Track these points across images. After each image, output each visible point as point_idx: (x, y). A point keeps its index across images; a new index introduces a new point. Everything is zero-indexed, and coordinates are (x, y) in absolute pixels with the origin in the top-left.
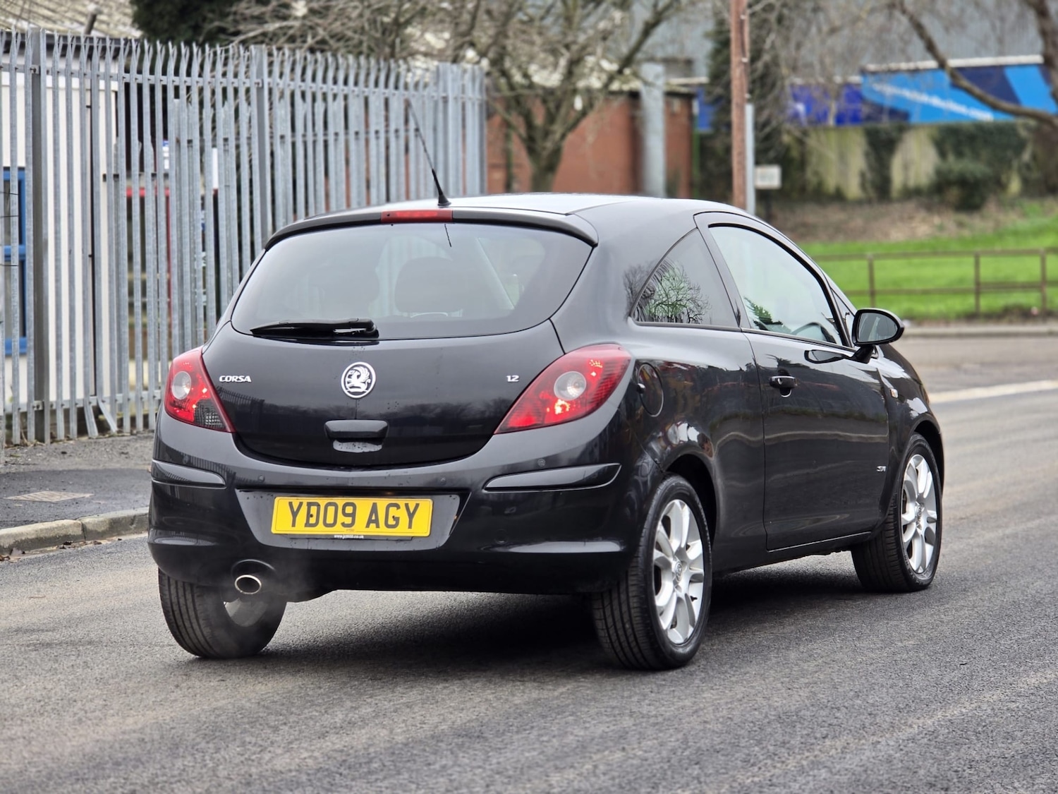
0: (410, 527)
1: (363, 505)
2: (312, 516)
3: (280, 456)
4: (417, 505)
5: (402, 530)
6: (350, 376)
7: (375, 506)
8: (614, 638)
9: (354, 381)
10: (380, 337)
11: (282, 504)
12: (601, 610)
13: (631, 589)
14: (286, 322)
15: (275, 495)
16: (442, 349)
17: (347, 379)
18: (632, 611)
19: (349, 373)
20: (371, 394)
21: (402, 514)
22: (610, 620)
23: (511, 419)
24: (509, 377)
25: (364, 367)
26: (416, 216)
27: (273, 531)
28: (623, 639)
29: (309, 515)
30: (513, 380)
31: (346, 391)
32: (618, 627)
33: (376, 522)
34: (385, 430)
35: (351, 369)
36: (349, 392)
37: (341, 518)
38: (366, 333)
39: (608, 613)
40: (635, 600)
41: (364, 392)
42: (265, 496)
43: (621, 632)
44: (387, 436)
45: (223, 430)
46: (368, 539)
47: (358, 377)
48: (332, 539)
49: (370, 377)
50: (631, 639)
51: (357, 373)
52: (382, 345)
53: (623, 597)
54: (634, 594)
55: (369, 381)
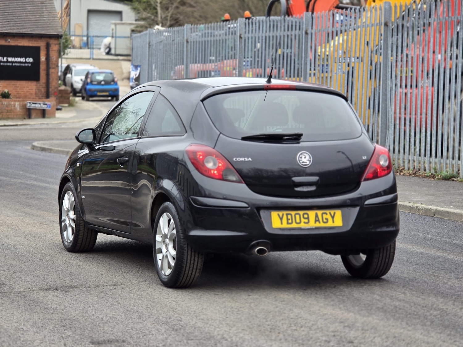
1: (312, 214)
2: (289, 219)
5: (330, 224)
6: (301, 158)
9: (303, 159)
11: (275, 215)
15: (270, 211)
17: (300, 159)
19: (301, 156)
29: (288, 219)
31: (300, 164)
33: (319, 221)
34: (318, 181)
35: (301, 154)
36: (302, 165)
37: (303, 220)
46: (317, 228)
47: (305, 158)
48: (300, 229)
49: (310, 158)
55: (310, 159)
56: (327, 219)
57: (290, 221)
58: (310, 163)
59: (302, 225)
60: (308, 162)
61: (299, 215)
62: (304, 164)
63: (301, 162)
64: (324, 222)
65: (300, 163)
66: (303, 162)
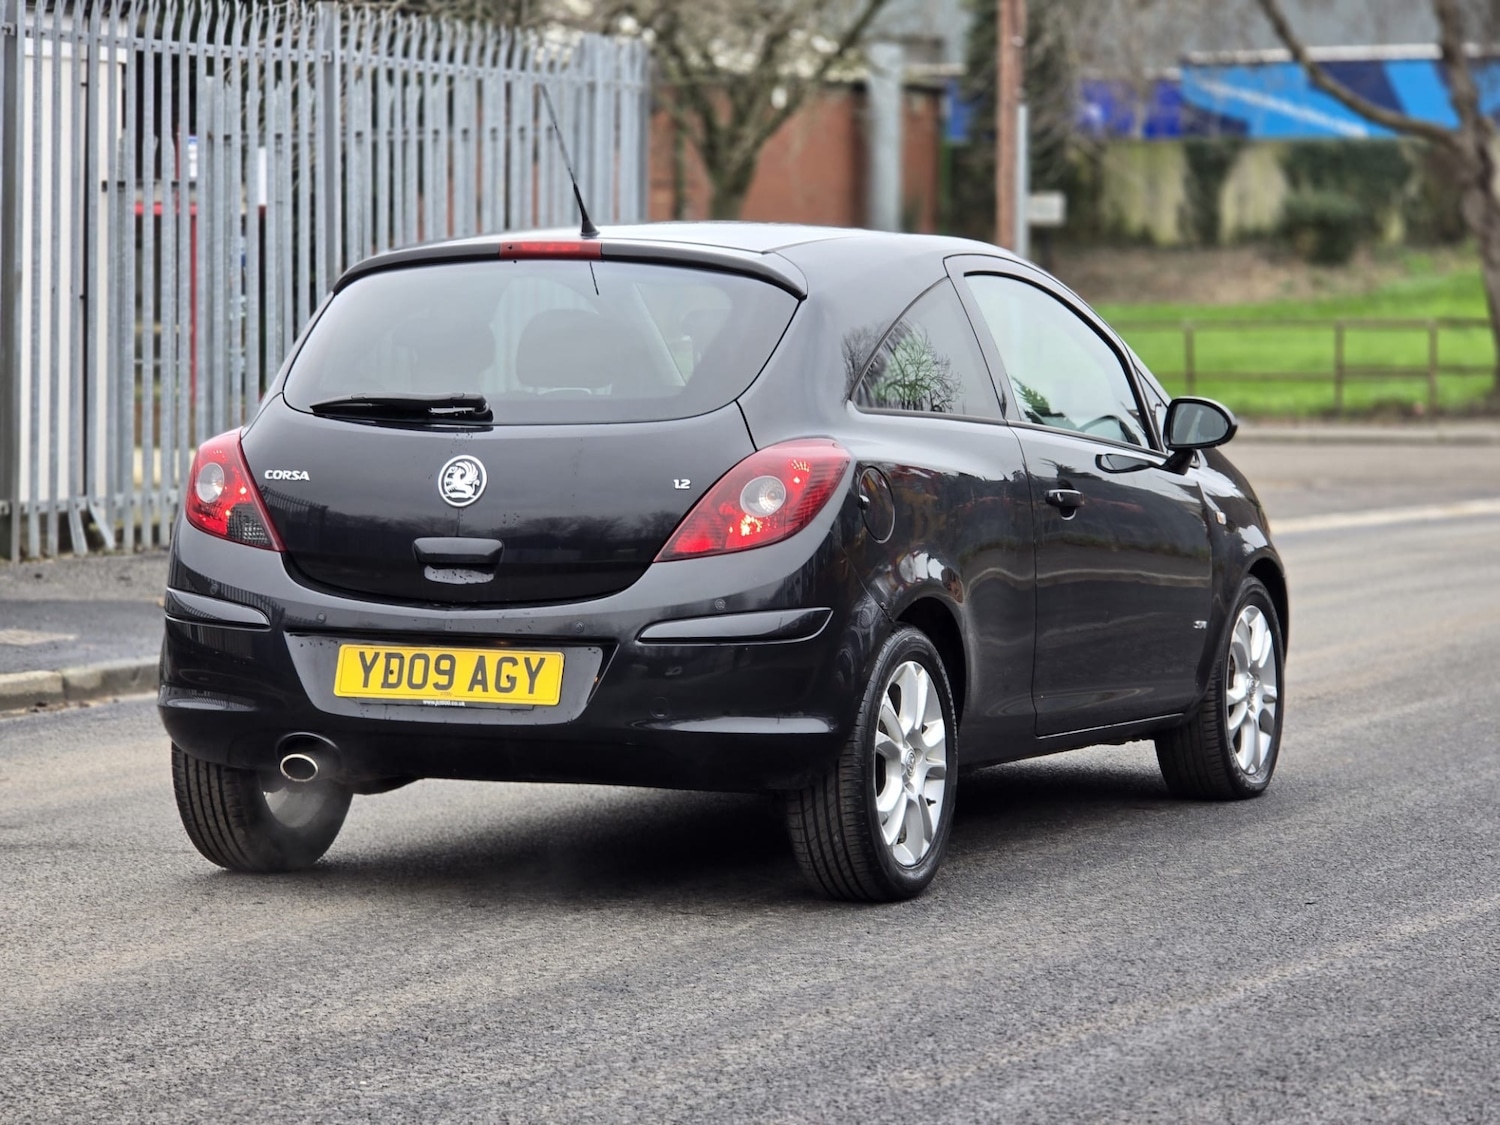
0: (531, 691)
2: (392, 672)
3: (347, 586)
4: (542, 661)
5: (520, 696)
6: (450, 476)
7: (481, 660)
8: (817, 854)
9: (457, 482)
10: (494, 421)
12: (800, 816)
13: (843, 786)
14: (360, 396)
15: (339, 641)
16: (582, 439)
17: (447, 480)
18: (844, 818)
19: (450, 471)
20: (481, 501)
21: (520, 673)
22: (812, 831)
23: (678, 541)
24: (677, 482)
25: (470, 462)
26: (550, 250)
27: (337, 692)
28: (829, 856)
29: (388, 671)
30: (683, 486)
31: (444, 497)
32: (823, 840)
33: (484, 683)
35: (453, 464)
36: (449, 498)
37: (433, 677)
38: (474, 414)
39: (810, 819)
40: (848, 802)
41: (470, 498)
42: (326, 642)
43: (827, 848)
44: (501, 560)
45: (269, 547)
47: (462, 476)
48: (419, 705)
49: (479, 477)
50: (841, 857)
51: (461, 472)
52: (497, 432)
53: (831, 797)
54: (847, 793)
56: (512, 680)
57: (393, 679)
58: (474, 494)
59: (429, 695)
60: (470, 492)
61: (426, 658)
62: (454, 495)
63: (447, 488)
64: (499, 688)
65: (445, 493)
66: (454, 491)
